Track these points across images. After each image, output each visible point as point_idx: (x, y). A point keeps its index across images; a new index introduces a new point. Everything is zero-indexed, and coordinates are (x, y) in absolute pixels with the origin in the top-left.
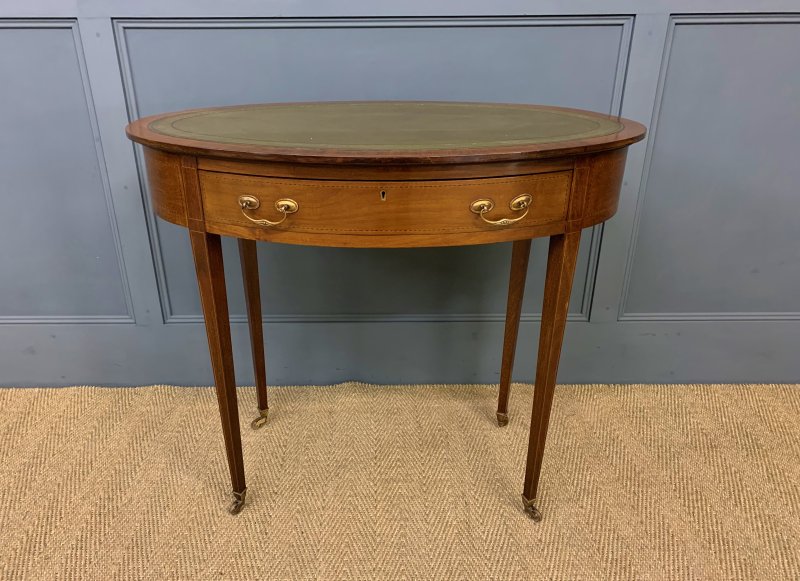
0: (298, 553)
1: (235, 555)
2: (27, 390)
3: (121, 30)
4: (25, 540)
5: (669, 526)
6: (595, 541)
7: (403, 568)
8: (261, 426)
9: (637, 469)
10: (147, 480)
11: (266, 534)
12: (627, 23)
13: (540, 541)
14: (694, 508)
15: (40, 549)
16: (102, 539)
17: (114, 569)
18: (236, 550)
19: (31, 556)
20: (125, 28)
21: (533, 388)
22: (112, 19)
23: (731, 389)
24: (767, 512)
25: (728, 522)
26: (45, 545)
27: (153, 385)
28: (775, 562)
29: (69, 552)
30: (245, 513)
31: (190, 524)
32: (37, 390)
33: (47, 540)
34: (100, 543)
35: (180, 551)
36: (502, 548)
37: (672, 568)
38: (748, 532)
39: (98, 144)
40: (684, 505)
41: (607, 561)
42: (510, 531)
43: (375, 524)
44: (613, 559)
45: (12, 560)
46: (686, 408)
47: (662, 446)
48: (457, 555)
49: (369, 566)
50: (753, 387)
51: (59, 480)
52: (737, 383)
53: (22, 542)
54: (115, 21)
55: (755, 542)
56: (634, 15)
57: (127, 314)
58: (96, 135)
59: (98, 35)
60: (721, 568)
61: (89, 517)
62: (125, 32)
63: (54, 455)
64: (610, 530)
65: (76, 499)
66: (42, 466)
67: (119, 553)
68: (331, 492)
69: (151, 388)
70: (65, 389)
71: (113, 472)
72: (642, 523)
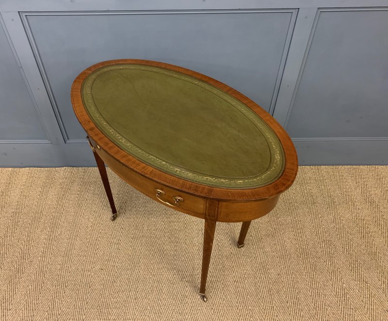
2: (6, 169)
3: (24, 16)
5: (286, 246)
6: (254, 253)
11: (119, 249)
12: (295, 12)
13: (232, 253)
15: (27, 257)
17: (59, 267)
18: (107, 258)
20: (26, 15)
22: (19, 12)
23: (330, 168)
25: (311, 245)
27: (64, 166)
31: (87, 244)
34: (52, 254)
35: (84, 258)
37: (283, 266)
38: (318, 249)
42: (219, 248)
44: (260, 262)
49: (161, 265)
50: (340, 167)
51: (30, 221)
53: (20, 254)
55: (319, 254)
56: (299, 8)
57: (47, 139)
58: (19, 65)
59: (13, 20)
60: (303, 266)
61: (45, 241)
62: (27, 18)
63: (25, 207)
64: (261, 248)
65: (38, 231)
66: (21, 214)
67: (60, 259)
68: (146, 228)
69: (63, 168)
70: (24, 169)
71: (52, 217)
72: (275, 244)
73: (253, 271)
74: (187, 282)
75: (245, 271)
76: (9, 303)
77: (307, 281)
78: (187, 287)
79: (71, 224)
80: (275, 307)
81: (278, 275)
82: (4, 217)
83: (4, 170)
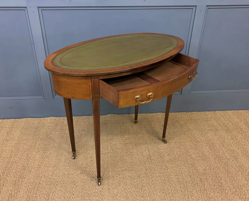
1: (85, 168)
2: (10, 120)
3: (41, 10)
4: (22, 166)
5: (205, 154)
6: (185, 159)
7: (133, 169)
9: (196, 138)
10: (54, 147)
11: (93, 161)
12: (194, 8)
13: (170, 159)
14: (212, 148)
15: (27, 168)
17: (51, 173)
19: (25, 171)
21: (164, 114)
23: (221, 112)
24: (231, 148)
25: (221, 153)
26: (28, 167)
27: (50, 117)
28: (233, 162)
29: (36, 169)
31: (70, 159)
32: (13, 120)
34: (45, 166)
35: (69, 167)
36: (160, 162)
37: (206, 165)
38: (226, 154)
39: (33, 45)
40: (209, 148)
42: (161, 157)
43: (123, 157)
44: (190, 164)
45: (20, 172)
46: (209, 118)
47: (202, 131)
48: (148, 165)
49: (123, 169)
50: (228, 111)
52: (223, 110)
54: (39, 8)
55: (228, 157)
56: (196, 6)
57: (41, 96)
58: (32, 42)
59: (33, 12)
60: (219, 165)
61: (39, 158)
62: (42, 11)
63: (24, 140)
64: (189, 156)
65: (34, 153)
66: (21, 144)
67: (51, 168)
68: (109, 148)
70: (22, 119)
71: (43, 145)
72: (198, 153)
73: (187, 168)
74: (143, 177)
75: (181, 169)
76: (14, 198)
77: (224, 172)
78: (144, 180)
79: (57, 148)
80: (207, 189)
81: (204, 170)
82: (9, 146)
83: (9, 120)
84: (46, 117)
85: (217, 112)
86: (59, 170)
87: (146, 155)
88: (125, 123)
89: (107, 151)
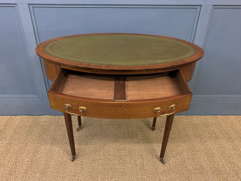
0: (92, 175)
1: (73, 176)
2: (6, 116)
3: (32, 8)
4: (9, 170)
5: (203, 166)
6: (181, 171)
8: (79, 130)
9: (194, 146)
10: (45, 149)
11: (82, 168)
12: (199, 8)
13: (165, 171)
14: (210, 159)
16: (33, 170)
18: (73, 174)
19: (11, 176)
20: (33, 7)
22: (28, 4)
23: (223, 117)
24: (232, 161)
25: (220, 166)
26: (15, 172)
27: (45, 115)
28: (234, 178)
29: (23, 174)
30: (75, 161)
31: (59, 165)
32: (9, 116)
33: (16, 170)
34: (32, 172)
35: (57, 174)
36: (153, 173)
37: (203, 180)
38: (226, 168)
39: (25, 43)
40: (208, 159)
41: (184, 178)
42: (155, 167)
43: (115, 165)
44: (186, 177)
45: (6, 177)
46: (209, 124)
47: (202, 138)
48: (140, 176)
50: (230, 116)
51: (18, 149)
52: (225, 115)
53: (8, 171)
54: (29, 5)
55: (228, 171)
56: (201, 5)
57: (36, 94)
58: (24, 41)
59: (24, 9)
60: (218, 180)
61: (28, 162)
62: (33, 8)
63: (16, 140)
64: (185, 167)
65: (24, 156)
66: (12, 144)
67: (38, 175)
68: (101, 154)
69: (45, 116)
70: (18, 116)
71: (35, 146)
72: (195, 164)
79: (48, 151)
83: (4, 117)
84: (41, 115)
85: (218, 116)
86: (46, 177)
87: (139, 164)
88: (121, 126)
89: (98, 158)
